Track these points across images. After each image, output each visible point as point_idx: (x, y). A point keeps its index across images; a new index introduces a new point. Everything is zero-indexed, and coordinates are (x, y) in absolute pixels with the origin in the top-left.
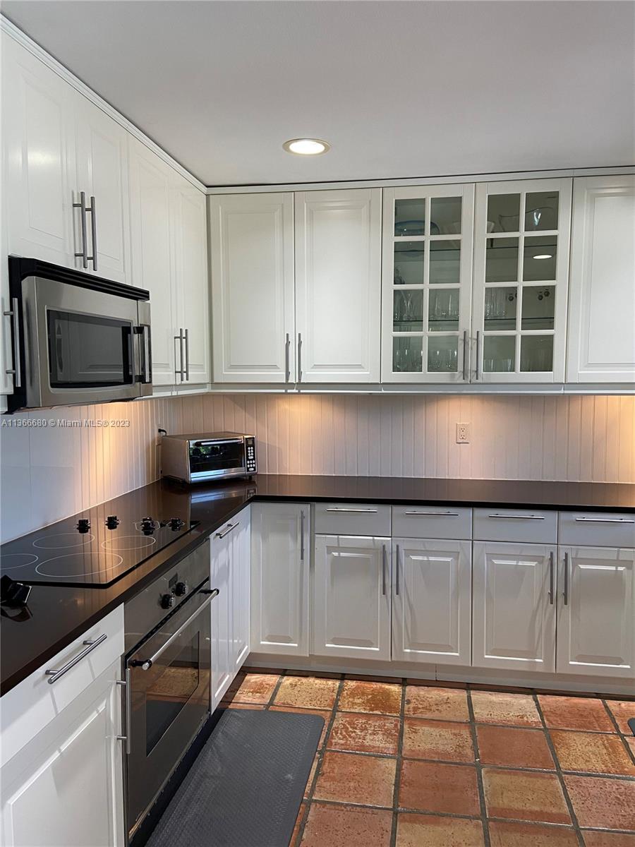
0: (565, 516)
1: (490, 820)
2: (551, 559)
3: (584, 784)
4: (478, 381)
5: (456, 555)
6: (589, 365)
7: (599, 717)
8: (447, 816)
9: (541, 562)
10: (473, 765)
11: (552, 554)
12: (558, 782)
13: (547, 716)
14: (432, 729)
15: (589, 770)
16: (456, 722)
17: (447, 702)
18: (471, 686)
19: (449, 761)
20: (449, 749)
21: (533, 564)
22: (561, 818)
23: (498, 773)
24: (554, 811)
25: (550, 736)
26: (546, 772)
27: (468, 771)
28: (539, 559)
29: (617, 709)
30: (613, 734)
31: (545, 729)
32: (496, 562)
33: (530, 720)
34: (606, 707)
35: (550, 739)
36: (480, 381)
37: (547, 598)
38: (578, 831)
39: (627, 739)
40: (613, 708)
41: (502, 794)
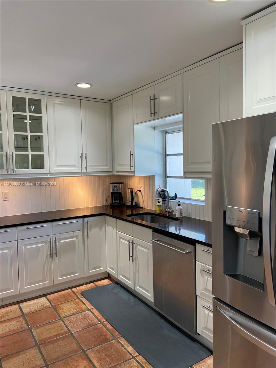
0: (54, 223)
1: (39, 345)
2: (50, 241)
3: (70, 319)
4: (13, 173)
5: (10, 248)
6: (58, 166)
7: (70, 295)
8: (22, 351)
9: (46, 243)
10: (28, 329)
11: (50, 239)
12: (61, 322)
13: (52, 302)
14: (7, 323)
15: (71, 314)
16: (17, 317)
17: (10, 311)
18: (19, 302)
19: (17, 332)
20: (16, 328)
21: (43, 244)
22: (66, 333)
23: (38, 328)
24: (62, 331)
25: (55, 308)
26: (57, 320)
27: (26, 332)
28: (45, 242)
29: (76, 290)
30: (77, 299)
31: (53, 306)
32: (28, 247)
33: (46, 305)
34: (72, 291)
35: (55, 309)
36: (15, 173)
37: (49, 256)
38: (72, 334)
39: (81, 299)
40: (75, 291)
41: (42, 334)
